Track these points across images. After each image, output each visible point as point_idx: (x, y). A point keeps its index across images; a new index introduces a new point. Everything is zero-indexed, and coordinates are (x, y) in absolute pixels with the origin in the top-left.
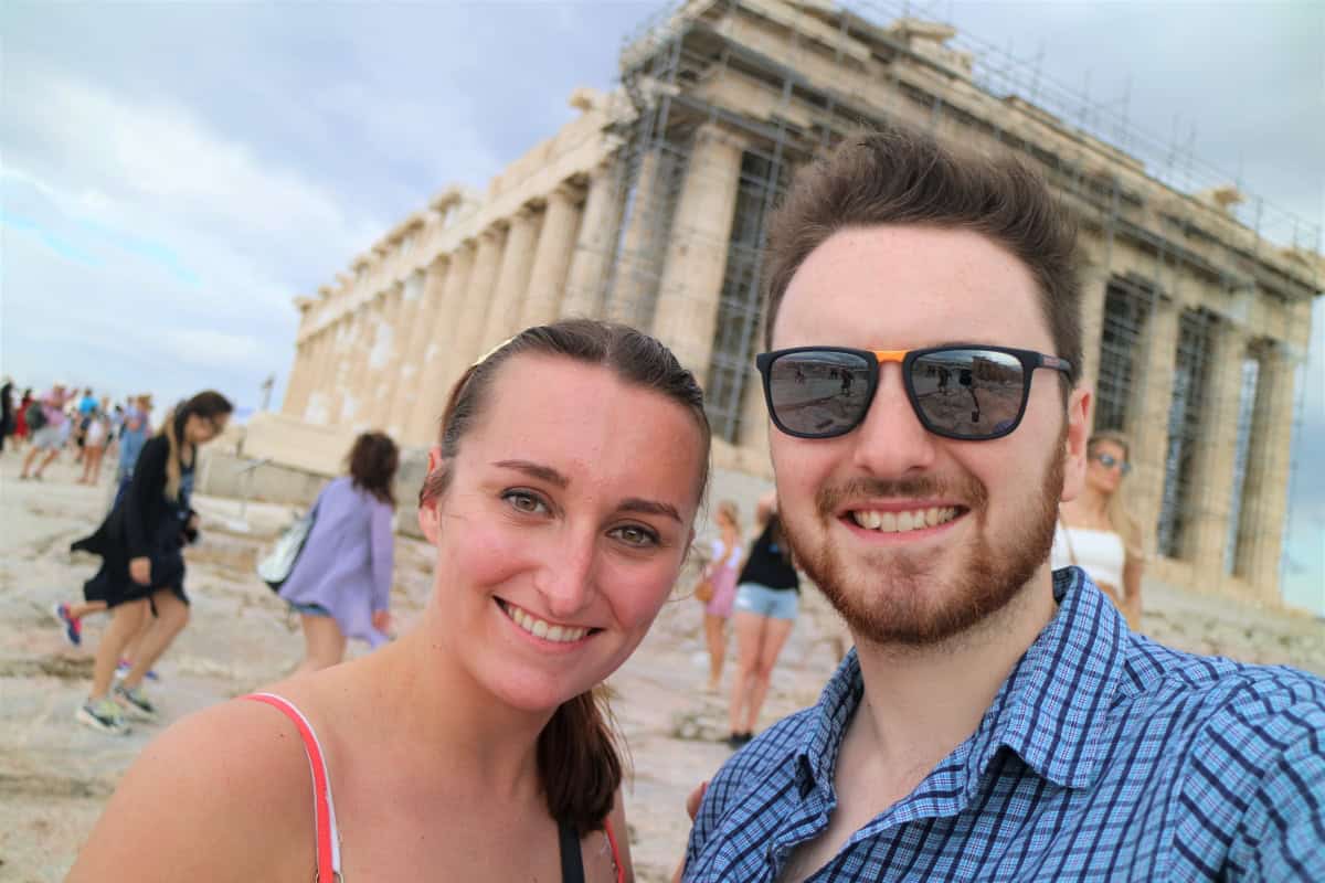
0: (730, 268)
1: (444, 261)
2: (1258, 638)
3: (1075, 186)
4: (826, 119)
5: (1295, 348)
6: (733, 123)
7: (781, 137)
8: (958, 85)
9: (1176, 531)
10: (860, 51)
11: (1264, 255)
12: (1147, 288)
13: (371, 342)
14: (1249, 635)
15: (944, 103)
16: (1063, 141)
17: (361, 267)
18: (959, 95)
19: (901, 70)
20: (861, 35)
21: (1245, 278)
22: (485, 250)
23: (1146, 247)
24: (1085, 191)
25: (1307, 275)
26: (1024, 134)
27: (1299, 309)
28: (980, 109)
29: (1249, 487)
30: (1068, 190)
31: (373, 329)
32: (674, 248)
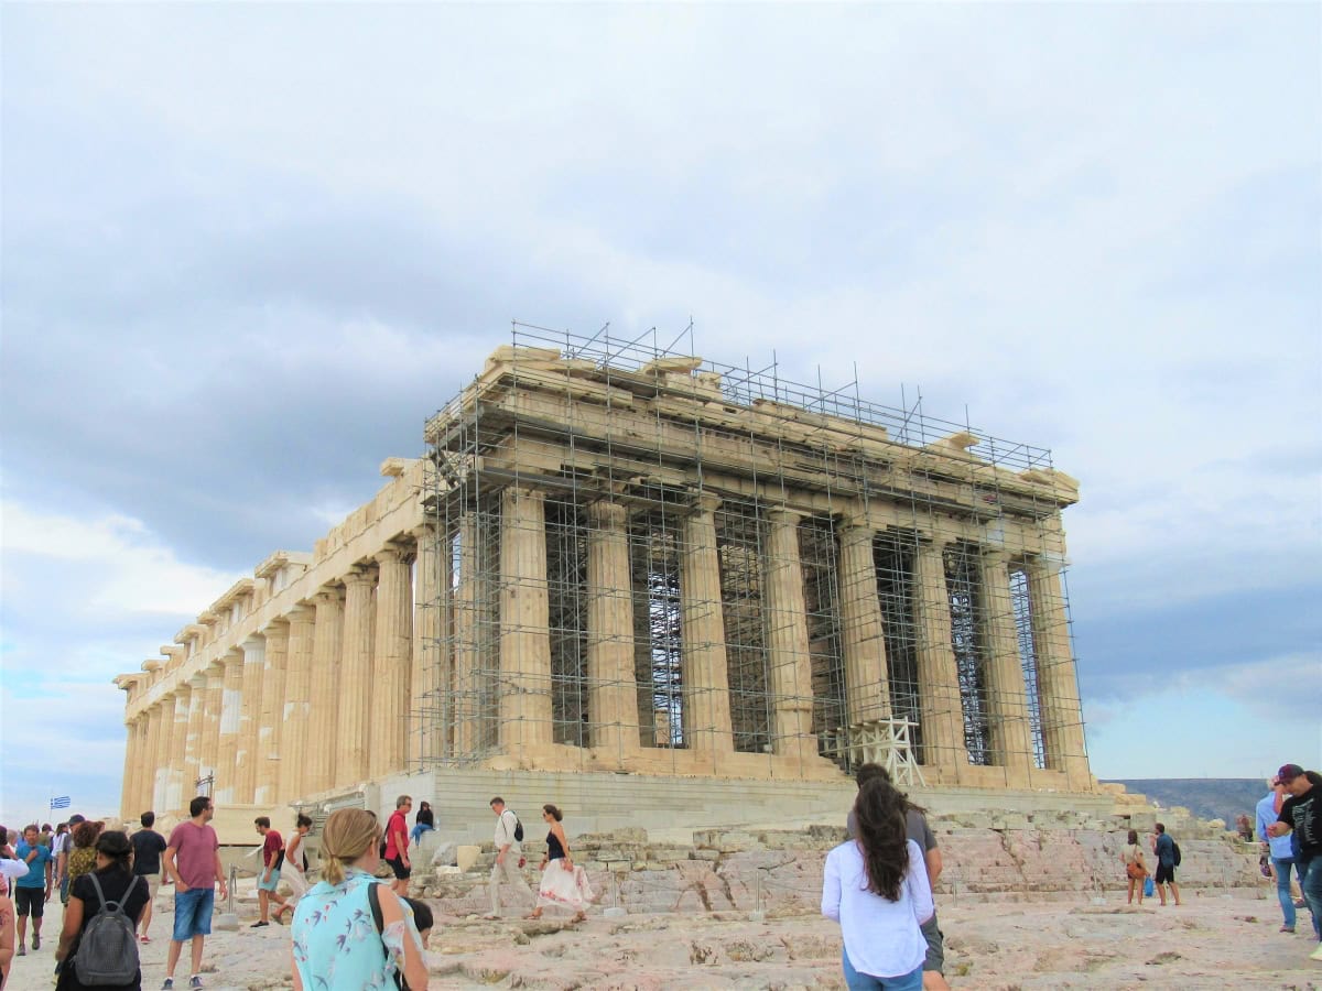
0: (553, 600)
1: (282, 623)
2: (1039, 819)
3: (827, 466)
4: (606, 460)
5: (1054, 556)
6: (532, 482)
7: (574, 485)
8: (710, 405)
9: (984, 740)
10: (625, 397)
11: (1005, 482)
12: (909, 535)
13: (218, 711)
14: (1030, 819)
15: (702, 424)
16: (810, 430)
17: (189, 639)
18: (714, 413)
19: (661, 404)
20: (622, 383)
21: (992, 509)
22: (323, 610)
23: (901, 502)
24: (837, 468)
25: (1049, 492)
26: (774, 432)
27: (1049, 523)
28: (733, 421)
29: (1042, 686)
30: (822, 471)
31: (218, 696)
32: (505, 594)
